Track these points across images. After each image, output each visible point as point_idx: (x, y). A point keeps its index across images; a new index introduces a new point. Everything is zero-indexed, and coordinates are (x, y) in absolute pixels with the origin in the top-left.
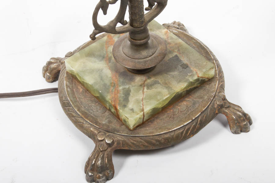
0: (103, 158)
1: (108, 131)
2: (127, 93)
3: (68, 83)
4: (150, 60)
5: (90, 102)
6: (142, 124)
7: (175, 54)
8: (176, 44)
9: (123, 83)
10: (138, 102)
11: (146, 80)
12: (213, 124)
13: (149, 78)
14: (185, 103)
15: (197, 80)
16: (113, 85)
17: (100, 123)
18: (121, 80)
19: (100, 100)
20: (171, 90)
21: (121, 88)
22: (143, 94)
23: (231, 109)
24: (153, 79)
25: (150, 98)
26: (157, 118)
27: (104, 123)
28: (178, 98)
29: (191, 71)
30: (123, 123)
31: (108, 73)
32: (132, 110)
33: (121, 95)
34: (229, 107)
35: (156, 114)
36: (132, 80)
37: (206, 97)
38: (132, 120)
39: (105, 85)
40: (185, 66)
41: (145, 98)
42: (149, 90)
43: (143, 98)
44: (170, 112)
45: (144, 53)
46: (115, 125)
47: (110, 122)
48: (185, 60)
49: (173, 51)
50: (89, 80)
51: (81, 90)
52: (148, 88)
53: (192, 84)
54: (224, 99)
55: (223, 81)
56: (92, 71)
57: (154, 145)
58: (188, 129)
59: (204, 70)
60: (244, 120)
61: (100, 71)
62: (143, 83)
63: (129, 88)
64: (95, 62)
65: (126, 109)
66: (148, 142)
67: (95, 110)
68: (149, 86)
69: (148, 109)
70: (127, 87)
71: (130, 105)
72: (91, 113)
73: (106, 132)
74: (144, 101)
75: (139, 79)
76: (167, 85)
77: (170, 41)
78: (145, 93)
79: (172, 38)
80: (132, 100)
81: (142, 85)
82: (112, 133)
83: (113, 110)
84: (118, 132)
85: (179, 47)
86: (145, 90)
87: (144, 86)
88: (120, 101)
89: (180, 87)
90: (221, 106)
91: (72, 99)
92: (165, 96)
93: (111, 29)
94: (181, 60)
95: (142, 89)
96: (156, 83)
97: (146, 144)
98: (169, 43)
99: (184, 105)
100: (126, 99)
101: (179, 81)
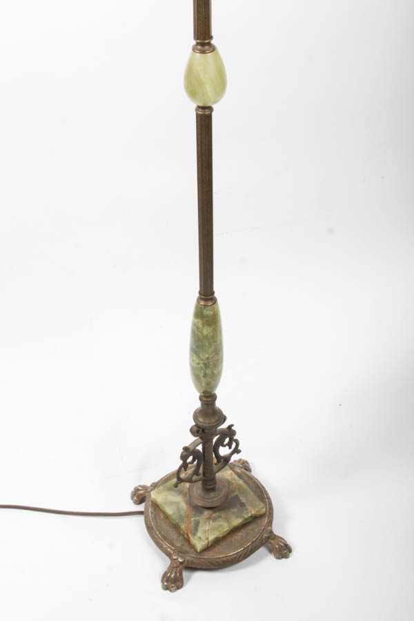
0: (176, 573)
1: (180, 552)
2: (197, 524)
3: (152, 510)
4: (217, 500)
5: (168, 527)
6: (207, 549)
7: (236, 493)
8: (237, 485)
9: (195, 516)
10: (204, 531)
11: (212, 515)
12: (262, 550)
13: (215, 512)
14: (240, 534)
15: (252, 516)
16: (187, 516)
17: (175, 546)
18: (194, 512)
19: (176, 527)
21: (193, 519)
23: (276, 541)
24: (217, 514)
25: (214, 529)
26: (218, 544)
27: (178, 545)
28: (235, 530)
29: (247, 509)
30: (193, 547)
31: (184, 506)
32: (200, 538)
33: (192, 525)
34: (274, 538)
35: (217, 541)
36: (201, 513)
37: (256, 530)
38: (199, 546)
39: (181, 516)
40: (243, 505)
42: (214, 523)
43: (209, 529)
44: (228, 540)
45: (212, 494)
46: (186, 548)
47: (183, 545)
48: (243, 499)
49: (235, 491)
50: (169, 511)
51: (162, 517)
52: (213, 521)
53: (246, 519)
54: (271, 532)
55: (272, 517)
56: (171, 503)
57: (215, 565)
58: (240, 555)
59: (257, 509)
60: (285, 550)
61: (178, 503)
62: (210, 516)
63: (199, 520)
64: (174, 496)
65: (196, 537)
66: (210, 563)
67: (173, 534)
68: (214, 520)
69: (212, 538)
70: (197, 519)
71: (199, 534)
72: (169, 537)
74: (209, 532)
75: (207, 513)
76: (227, 520)
77: (233, 481)
78: (210, 525)
79: (235, 480)
80: (200, 529)
81: (209, 519)
82: (184, 554)
83: (186, 536)
84: (188, 554)
85: (240, 487)
86: (211, 522)
88: (191, 530)
89: (237, 522)
90: (268, 538)
92: (225, 528)
93: (189, 480)
94: (240, 500)
95: (209, 521)
96: (220, 517)
97: (208, 564)
98: (233, 484)
99: (240, 535)
100: (196, 529)
101: (237, 517)
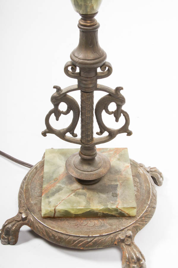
0: (13, 226)
1: (29, 209)
2: (58, 190)
3: (39, 166)
4: (86, 174)
5: (38, 184)
6: (53, 217)
7: (118, 183)
8: (126, 177)
9: (63, 183)
10: (59, 199)
11: (79, 189)
13: (83, 189)
14: (96, 222)
15: (116, 210)
16: (56, 180)
17: (29, 201)
18: (64, 180)
20: (89, 205)
21: (58, 185)
22: (68, 196)
23: (129, 249)
24: (84, 191)
25: (69, 201)
26: (67, 220)
27: (32, 202)
29: (116, 201)
31: (62, 170)
32: (50, 202)
33: (54, 189)
34: (129, 245)
35: (66, 216)
36: (71, 183)
37: (114, 227)
40: (115, 195)
41: (66, 200)
42: (74, 197)
43: (65, 199)
44: (80, 221)
45: (86, 167)
48: (119, 191)
49: (118, 181)
51: (42, 174)
52: (75, 195)
53: (109, 210)
54: (131, 238)
57: (49, 237)
58: (81, 241)
60: (135, 263)
61: (59, 167)
62: (75, 189)
63: (63, 188)
65: (47, 200)
66: (47, 232)
67: (36, 191)
68: (77, 194)
69: (61, 208)
70: (63, 186)
71: (51, 199)
72: (32, 192)
73: (27, 209)
74: (63, 201)
75: (76, 186)
76: (89, 200)
77: (124, 173)
79: (127, 172)
80: (57, 196)
81: (73, 191)
82: (30, 211)
84: (33, 214)
85: (126, 180)
86: (72, 195)
87: (74, 192)
88: (49, 192)
89: (97, 206)
90: (123, 241)
91: (30, 176)
92: (80, 206)
94: (117, 190)
95: (70, 193)
96: (84, 195)
97: (45, 233)
98: (121, 175)
99: (94, 222)
100: (53, 194)
101: (100, 203)
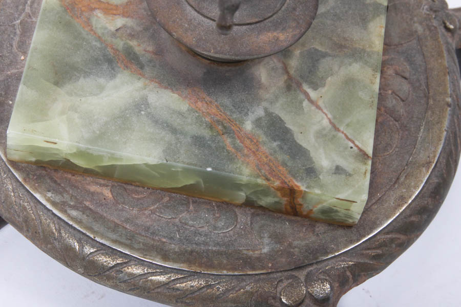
9: (242, 109)
10: (328, 137)
11: (286, 69)
13: (286, 53)
16: (221, 128)
17: (259, 259)
18: (226, 101)
20: (369, 56)
21: (248, 126)
22: (318, 107)
24: (297, 52)
27: (266, 250)
31: (170, 101)
32: (338, 170)
33: (269, 146)
39: (198, 141)
41: (335, 118)
42: (323, 90)
43: (329, 119)
46: (297, 237)
52: (315, 87)
56: (122, 122)
61: (140, 106)
62: (286, 77)
63: (268, 114)
65: (326, 178)
67: (206, 227)
68: (312, 78)
70: (260, 112)
71: (323, 161)
72: (205, 243)
73: (295, 273)
74: (342, 129)
76: (347, 49)
78: (320, 103)
80: (309, 141)
81: (293, 85)
82: (311, 265)
84: (327, 253)
86: (313, 94)
87: (299, 85)
88: (284, 164)
92: (372, 83)
95: (302, 96)
100: (297, 152)
101: (364, 22)
